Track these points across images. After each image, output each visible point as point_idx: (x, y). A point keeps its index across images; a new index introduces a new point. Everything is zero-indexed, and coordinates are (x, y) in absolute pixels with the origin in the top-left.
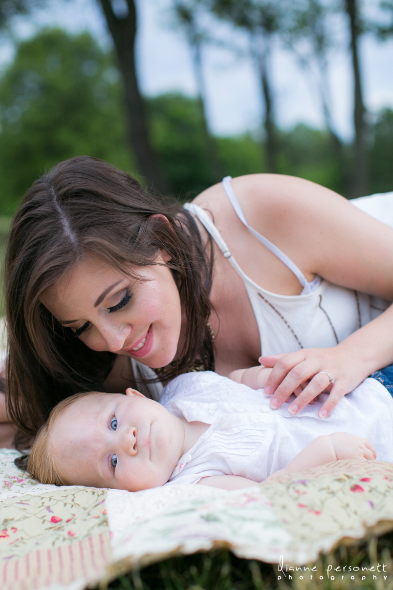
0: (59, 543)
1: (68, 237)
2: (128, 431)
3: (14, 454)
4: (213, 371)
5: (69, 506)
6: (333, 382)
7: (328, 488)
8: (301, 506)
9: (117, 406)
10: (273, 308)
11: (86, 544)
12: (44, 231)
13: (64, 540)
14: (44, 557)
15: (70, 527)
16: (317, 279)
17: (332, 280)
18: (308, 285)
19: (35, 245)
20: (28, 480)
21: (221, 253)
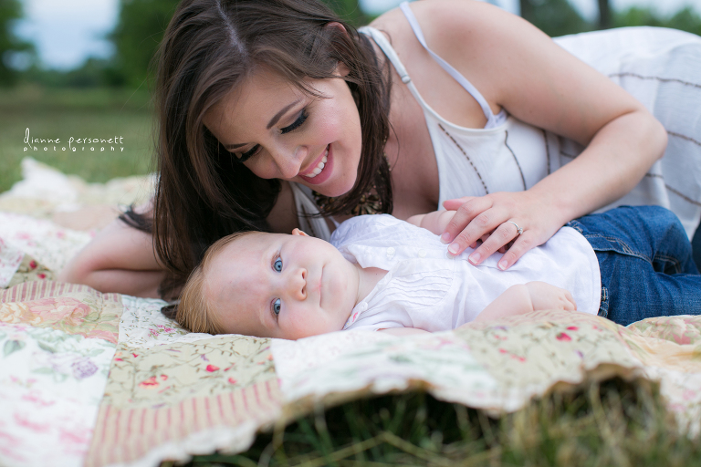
0: (218, 391)
1: (235, 48)
2: (296, 272)
3: (160, 303)
4: (390, 213)
5: (226, 354)
6: (521, 232)
7: (532, 335)
8: (503, 351)
9: (284, 246)
10: (455, 142)
11: (250, 392)
12: (208, 40)
13: (224, 387)
14: (201, 406)
15: (231, 374)
16: (502, 113)
17: (519, 114)
18: (493, 117)
19: (198, 56)
20: (176, 330)
21: (400, 77)
